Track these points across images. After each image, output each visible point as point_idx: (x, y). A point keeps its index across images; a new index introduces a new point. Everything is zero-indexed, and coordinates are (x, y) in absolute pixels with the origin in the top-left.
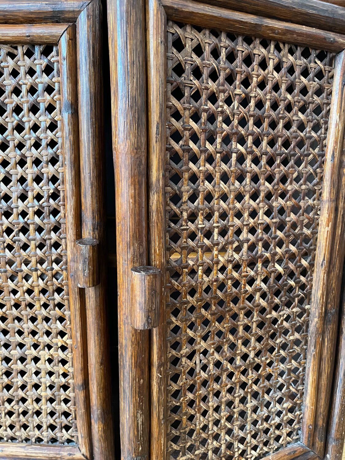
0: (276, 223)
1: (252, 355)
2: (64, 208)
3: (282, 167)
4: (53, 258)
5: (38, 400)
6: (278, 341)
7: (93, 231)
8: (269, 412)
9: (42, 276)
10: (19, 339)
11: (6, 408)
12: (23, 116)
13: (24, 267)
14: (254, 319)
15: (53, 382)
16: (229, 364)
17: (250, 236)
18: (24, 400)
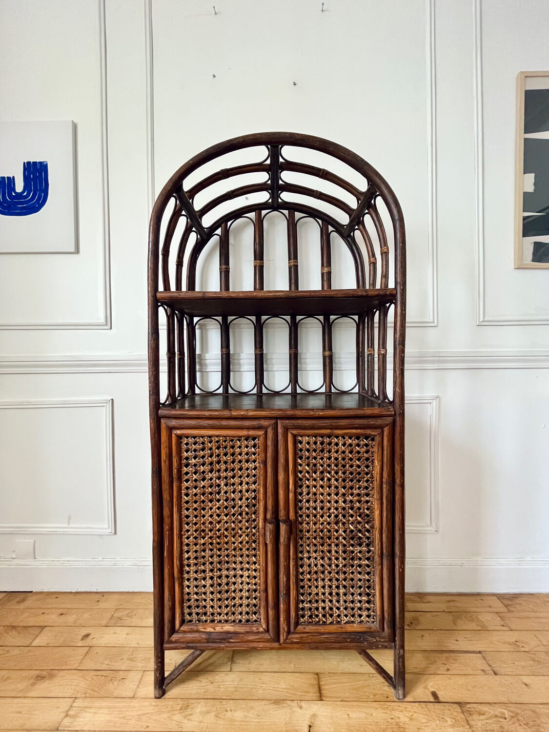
0: (348, 507)
1: (341, 565)
2: (259, 504)
3: (350, 483)
4: (253, 526)
5: (241, 598)
6: (355, 562)
7: (272, 515)
8: (353, 598)
9: (247, 535)
10: (234, 565)
11: (225, 603)
12: (243, 464)
13: (239, 531)
14: (340, 549)
15: (250, 588)
16: (328, 567)
17: (335, 511)
18: (234, 598)
